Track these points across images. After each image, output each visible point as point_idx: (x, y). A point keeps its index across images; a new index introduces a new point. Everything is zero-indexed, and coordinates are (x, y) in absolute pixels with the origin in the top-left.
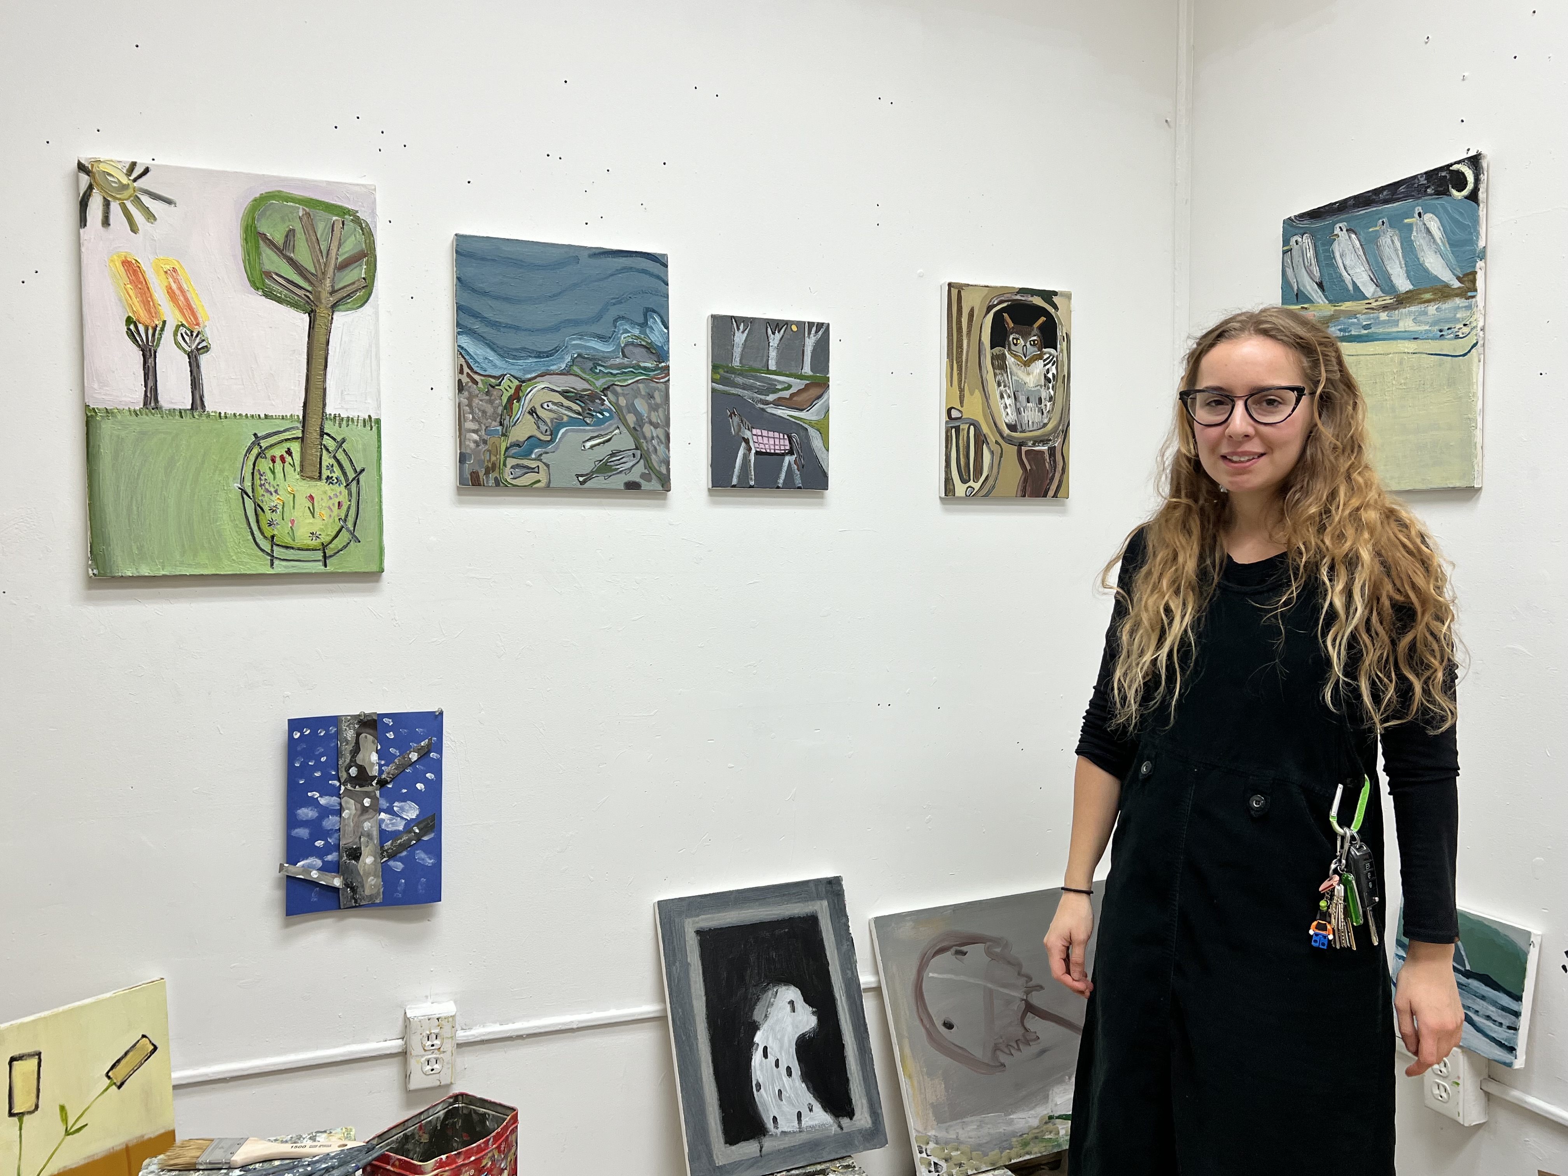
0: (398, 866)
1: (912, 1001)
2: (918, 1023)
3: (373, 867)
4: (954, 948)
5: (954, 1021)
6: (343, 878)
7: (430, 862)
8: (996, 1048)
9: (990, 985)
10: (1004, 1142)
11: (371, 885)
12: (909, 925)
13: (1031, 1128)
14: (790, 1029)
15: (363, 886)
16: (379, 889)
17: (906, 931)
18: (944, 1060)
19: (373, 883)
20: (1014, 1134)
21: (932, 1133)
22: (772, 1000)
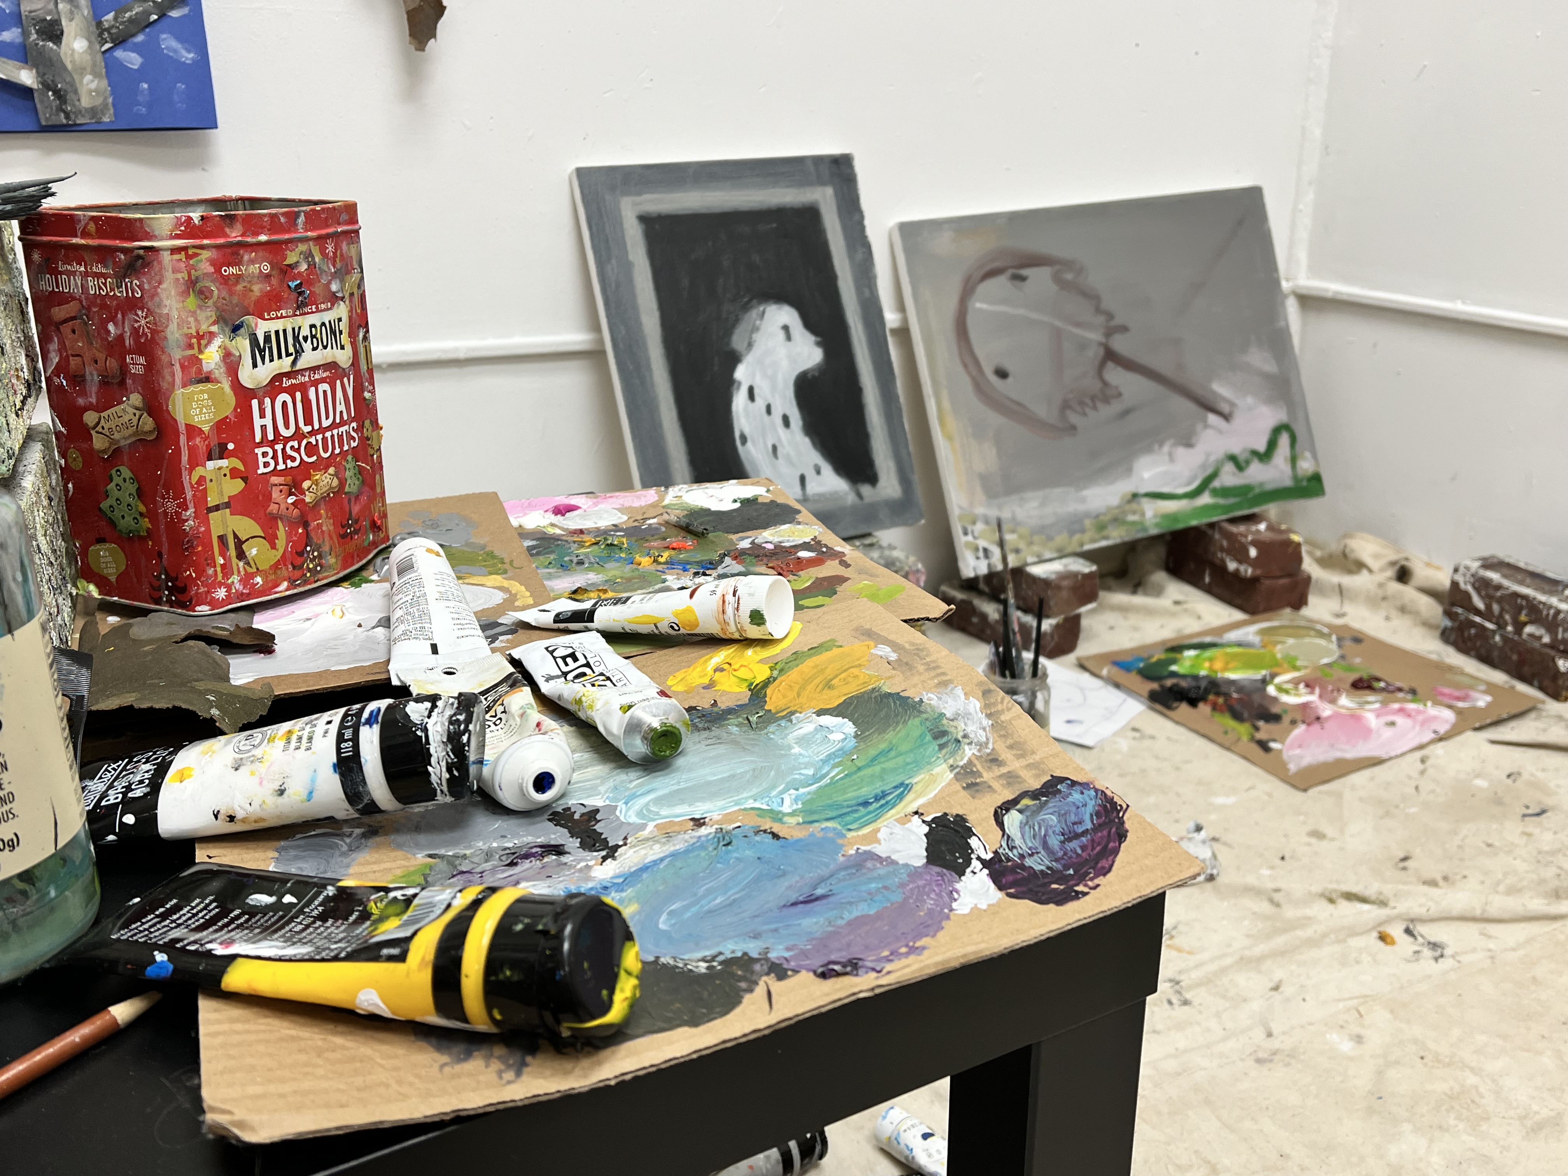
0: (131, 59)
1: (951, 336)
2: (960, 368)
3: (89, 57)
4: (1010, 272)
5: (1009, 366)
6: (38, 72)
7: (188, 57)
8: (1066, 406)
9: (1058, 323)
10: (1074, 524)
11: (91, 91)
12: (947, 236)
13: (1109, 509)
14: (785, 364)
15: (76, 92)
16: (105, 99)
17: (943, 244)
18: (995, 419)
19: (93, 86)
20: (1087, 515)
21: (980, 510)
22: (758, 322)
